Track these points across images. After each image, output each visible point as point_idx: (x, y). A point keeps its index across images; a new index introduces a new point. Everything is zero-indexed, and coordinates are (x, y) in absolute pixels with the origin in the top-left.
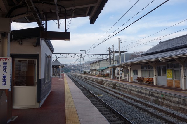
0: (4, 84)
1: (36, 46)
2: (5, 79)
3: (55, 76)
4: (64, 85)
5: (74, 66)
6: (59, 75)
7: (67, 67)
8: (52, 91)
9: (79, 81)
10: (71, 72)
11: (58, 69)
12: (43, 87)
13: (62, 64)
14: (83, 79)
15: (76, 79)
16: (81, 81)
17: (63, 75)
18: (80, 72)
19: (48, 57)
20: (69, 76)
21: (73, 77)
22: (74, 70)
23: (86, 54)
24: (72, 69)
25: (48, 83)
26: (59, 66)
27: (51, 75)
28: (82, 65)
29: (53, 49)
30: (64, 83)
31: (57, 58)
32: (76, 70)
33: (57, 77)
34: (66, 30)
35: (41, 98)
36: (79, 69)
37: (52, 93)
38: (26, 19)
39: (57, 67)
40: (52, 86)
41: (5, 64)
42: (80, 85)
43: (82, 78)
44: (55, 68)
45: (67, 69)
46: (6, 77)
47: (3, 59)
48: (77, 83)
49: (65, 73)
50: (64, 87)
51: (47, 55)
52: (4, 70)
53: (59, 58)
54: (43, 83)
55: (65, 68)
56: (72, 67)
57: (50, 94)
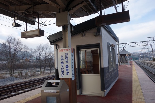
0: (67, 73)
1: (97, 36)
2: (68, 68)
3: (123, 64)
4: (132, 72)
5: (142, 54)
6: (127, 63)
7: (135, 55)
8: (120, 78)
9: (149, 67)
10: (139, 59)
11: (126, 57)
12: (107, 76)
13: (129, 53)
14: (153, 66)
15: (145, 66)
16: (151, 68)
17: (132, 62)
18: (149, 59)
19: (111, 45)
20: (137, 64)
21: (142, 64)
22: (142, 57)
23: (154, 41)
24: (140, 57)
25: (113, 70)
26: (126, 54)
27: (117, 63)
28: (150, 52)
29: (118, 38)
30: (132, 70)
31: (124, 47)
32: (144, 57)
33: (125, 64)
34: (123, 9)
35: (106, 87)
36: (147, 56)
37: (119, 81)
38: (86, 12)
39: (125, 55)
40: (119, 73)
41: (67, 54)
42: (150, 72)
43: (151, 65)
44: (123, 57)
45: (135, 57)
46: (68, 66)
47: (65, 51)
48: (146, 70)
49: (134, 60)
50: (132, 74)
51: (110, 45)
52: (66, 60)
53: (126, 47)
54: (106, 71)
55: (133, 56)
56: (140, 54)
57: (117, 82)
